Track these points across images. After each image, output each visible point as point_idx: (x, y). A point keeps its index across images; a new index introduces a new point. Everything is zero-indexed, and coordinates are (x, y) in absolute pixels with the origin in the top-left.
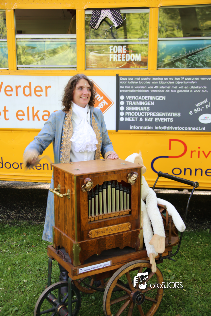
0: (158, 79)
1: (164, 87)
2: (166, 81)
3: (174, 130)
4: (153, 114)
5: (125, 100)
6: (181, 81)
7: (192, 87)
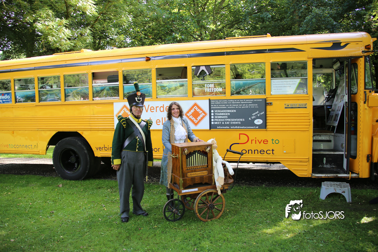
0: (232, 101)
1: (235, 105)
2: (235, 102)
3: (242, 129)
4: (229, 120)
5: (214, 113)
6: (243, 101)
7: (250, 105)
